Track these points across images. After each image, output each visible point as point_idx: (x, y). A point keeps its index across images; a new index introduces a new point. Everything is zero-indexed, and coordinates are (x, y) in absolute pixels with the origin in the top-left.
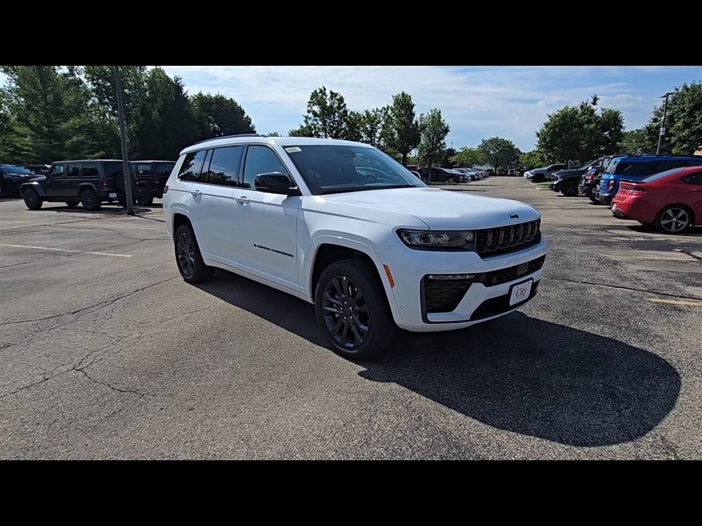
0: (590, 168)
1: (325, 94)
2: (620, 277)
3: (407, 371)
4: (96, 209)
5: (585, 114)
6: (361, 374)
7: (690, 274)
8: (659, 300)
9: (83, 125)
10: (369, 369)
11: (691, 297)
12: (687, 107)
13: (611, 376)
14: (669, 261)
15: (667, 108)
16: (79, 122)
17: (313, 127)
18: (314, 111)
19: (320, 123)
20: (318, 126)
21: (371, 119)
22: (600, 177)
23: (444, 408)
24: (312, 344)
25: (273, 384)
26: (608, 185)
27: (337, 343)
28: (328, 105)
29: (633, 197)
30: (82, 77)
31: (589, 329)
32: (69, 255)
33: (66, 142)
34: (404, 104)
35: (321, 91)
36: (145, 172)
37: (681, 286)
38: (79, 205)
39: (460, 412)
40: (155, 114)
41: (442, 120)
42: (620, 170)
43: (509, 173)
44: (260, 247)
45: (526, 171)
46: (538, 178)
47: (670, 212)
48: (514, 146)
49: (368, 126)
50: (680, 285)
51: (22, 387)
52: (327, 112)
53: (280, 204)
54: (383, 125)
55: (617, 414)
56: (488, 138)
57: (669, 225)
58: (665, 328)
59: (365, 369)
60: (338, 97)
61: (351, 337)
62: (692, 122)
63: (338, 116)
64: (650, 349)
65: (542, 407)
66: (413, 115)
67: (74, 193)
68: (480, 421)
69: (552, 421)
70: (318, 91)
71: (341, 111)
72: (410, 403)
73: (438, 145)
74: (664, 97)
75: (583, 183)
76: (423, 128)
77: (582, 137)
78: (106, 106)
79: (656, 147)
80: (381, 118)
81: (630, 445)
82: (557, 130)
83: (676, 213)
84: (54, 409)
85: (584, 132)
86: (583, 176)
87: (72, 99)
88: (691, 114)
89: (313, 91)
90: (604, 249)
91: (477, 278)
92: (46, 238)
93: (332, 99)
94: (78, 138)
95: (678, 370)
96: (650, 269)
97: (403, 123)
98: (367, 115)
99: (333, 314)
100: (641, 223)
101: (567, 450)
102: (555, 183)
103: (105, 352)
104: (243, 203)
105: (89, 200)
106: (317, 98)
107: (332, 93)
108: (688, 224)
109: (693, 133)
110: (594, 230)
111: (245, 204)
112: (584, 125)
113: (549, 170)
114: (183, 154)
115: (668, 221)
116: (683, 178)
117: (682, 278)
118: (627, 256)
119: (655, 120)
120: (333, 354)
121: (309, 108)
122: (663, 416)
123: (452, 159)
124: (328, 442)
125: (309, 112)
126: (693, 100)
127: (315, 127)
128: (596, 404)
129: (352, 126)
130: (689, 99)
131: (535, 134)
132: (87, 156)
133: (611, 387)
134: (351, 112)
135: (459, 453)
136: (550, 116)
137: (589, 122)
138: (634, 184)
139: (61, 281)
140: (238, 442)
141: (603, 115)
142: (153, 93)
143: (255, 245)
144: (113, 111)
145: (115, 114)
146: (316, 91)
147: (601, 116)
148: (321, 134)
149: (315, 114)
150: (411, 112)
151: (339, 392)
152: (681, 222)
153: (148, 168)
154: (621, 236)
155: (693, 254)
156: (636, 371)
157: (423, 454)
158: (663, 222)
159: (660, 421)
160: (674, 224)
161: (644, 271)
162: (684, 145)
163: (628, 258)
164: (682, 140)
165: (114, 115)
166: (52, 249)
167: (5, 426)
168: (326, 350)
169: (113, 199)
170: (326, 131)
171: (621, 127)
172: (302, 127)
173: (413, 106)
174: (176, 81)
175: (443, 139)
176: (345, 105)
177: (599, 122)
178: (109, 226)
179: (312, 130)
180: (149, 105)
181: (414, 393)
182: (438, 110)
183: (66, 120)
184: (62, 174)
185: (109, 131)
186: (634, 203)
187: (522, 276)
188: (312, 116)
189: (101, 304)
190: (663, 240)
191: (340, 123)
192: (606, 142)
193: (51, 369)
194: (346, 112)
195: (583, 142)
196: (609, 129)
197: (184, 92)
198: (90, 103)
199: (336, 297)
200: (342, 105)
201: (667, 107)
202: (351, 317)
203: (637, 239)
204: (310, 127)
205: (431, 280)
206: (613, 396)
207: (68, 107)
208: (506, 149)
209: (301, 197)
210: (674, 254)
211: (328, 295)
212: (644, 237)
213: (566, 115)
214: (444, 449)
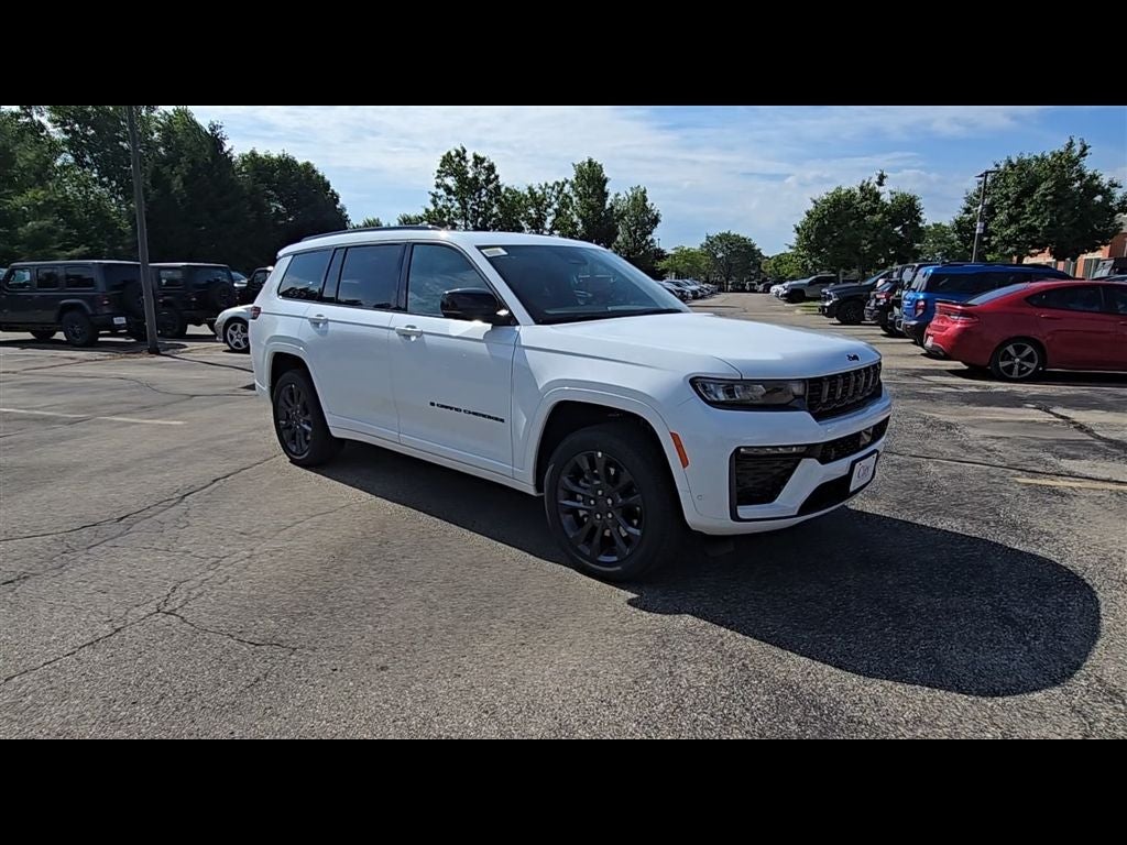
0: (881, 282)
1: (464, 158)
2: (963, 446)
3: (700, 596)
4: (91, 344)
5: (867, 199)
6: (631, 602)
7: (1061, 442)
8: (1030, 481)
9: (50, 201)
10: (642, 594)
11: (1071, 475)
12: (1012, 191)
13: (998, 593)
14: (1022, 422)
15: (985, 193)
16: (44, 196)
17: (445, 210)
18: (447, 186)
19: (457, 205)
20: (453, 209)
21: (537, 201)
22: (899, 296)
23: (776, 651)
24: (539, 560)
25: (497, 624)
26: (916, 308)
27: (585, 557)
28: (470, 175)
29: (958, 326)
30: (44, 120)
31: (945, 524)
32: (72, 423)
33: (19, 229)
34: (592, 178)
35: (458, 154)
36: (171, 282)
37: (1052, 459)
38: (55, 337)
39: (801, 655)
40: (177, 184)
41: (648, 203)
42: (933, 285)
43: (748, 288)
44: (442, 406)
45: (772, 285)
46: (794, 296)
47: (1011, 349)
48: (754, 245)
49: (532, 211)
50: (1049, 457)
51: (80, 644)
52: (467, 187)
53: (482, 338)
54: (555, 210)
55: (1026, 648)
56: (714, 233)
57: (1010, 369)
58: (1051, 522)
59: (635, 596)
60: (486, 164)
61: (608, 545)
62: (1020, 213)
63: (487, 195)
64: (1040, 552)
65: (917, 642)
66: (606, 195)
67: (50, 316)
68: (835, 667)
69: (937, 663)
70: (453, 153)
71: (491, 186)
72: (722, 644)
73: (644, 243)
74: (982, 176)
75: (872, 304)
76: (621, 217)
77: (864, 235)
78: (87, 169)
79: (971, 251)
80: (553, 199)
81: (1057, 691)
82: (826, 222)
83: (1019, 350)
84: (152, 678)
85: (865, 226)
86: (872, 293)
87: (31, 156)
88: (1018, 203)
89: (445, 153)
90: (928, 406)
91: (810, 451)
92: (18, 393)
93: (476, 167)
94: (41, 223)
95: (1088, 582)
96: (1001, 435)
97: (591, 207)
98: (530, 193)
99: (574, 511)
100: (966, 364)
101: (972, 702)
102: (828, 304)
103: (203, 581)
104: (409, 336)
105: (77, 330)
106: (452, 164)
107: (476, 157)
108: (1037, 367)
109: (1022, 231)
110: (901, 375)
111: (413, 338)
112: (865, 216)
113: (811, 283)
114: (285, 256)
115: (1009, 363)
116: (1031, 299)
117: (1047, 447)
118: (961, 415)
119: (968, 211)
120: (578, 574)
121: (439, 181)
122: (1090, 649)
123: (662, 265)
124: (619, 709)
125: (438, 186)
126: (1020, 183)
127: (449, 212)
128: (991, 635)
129: (509, 211)
130: (1014, 181)
131: (794, 229)
132: (58, 254)
133: (1004, 610)
134: (507, 189)
135: (822, 715)
136: (815, 202)
137: (873, 212)
138: (959, 307)
139: (77, 466)
140: (480, 716)
141: (892, 201)
142: (170, 149)
143: (432, 404)
144: (101, 177)
145: (104, 183)
146: (449, 153)
147: (889, 202)
148: (458, 222)
149: (448, 190)
150: (602, 190)
151: (607, 631)
152: (1028, 364)
153: (178, 275)
154: (944, 385)
155: (1054, 411)
156: (1030, 584)
157: (769, 720)
158: (1002, 364)
159: (1087, 655)
160: (1016, 367)
161: (992, 437)
162: (1010, 249)
163: (964, 418)
164: (1007, 242)
165: (103, 185)
166: (37, 412)
167: (78, 709)
168: (564, 568)
169: (120, 327)
170: (467, 219)
171: (919, 219)
172: (427, 211)
173: (606, 181)
174: (212, 130)
175: (650, 233)
176: (497, 177)
177: (888, 213)
178: (124, 373)
179: (445, 216)
180: (166, 170)
181: (723, 630)
182: (642, 187)
183: (21, 192)
184: (25, 284)
185: (98, 211)
186: (959, 335)
187: (865, 447)
188: (445, 194)
189: (165, 503)
190: (1005, 390)
191: (488, 207)
192: (898, 243)
193: (120, 612)
194: (498, 187)
195: (864, 242)
196: (901, 223)
197: (226, 149)
198: (59, 162)
199: (582, 483)
200: (493, 176)
201: (984, 191)
202: (610, 515)
203: (967, 390)
204: (440, 212)
205: (745, 456)
206: (1013, 623)
207: (23, 170)
208: (743, 250)
209: (517, 328)
210: (1026, 411)
211: (567, 481)
212: (978, 387)
213: (839, 200)
214: (798, 711)
